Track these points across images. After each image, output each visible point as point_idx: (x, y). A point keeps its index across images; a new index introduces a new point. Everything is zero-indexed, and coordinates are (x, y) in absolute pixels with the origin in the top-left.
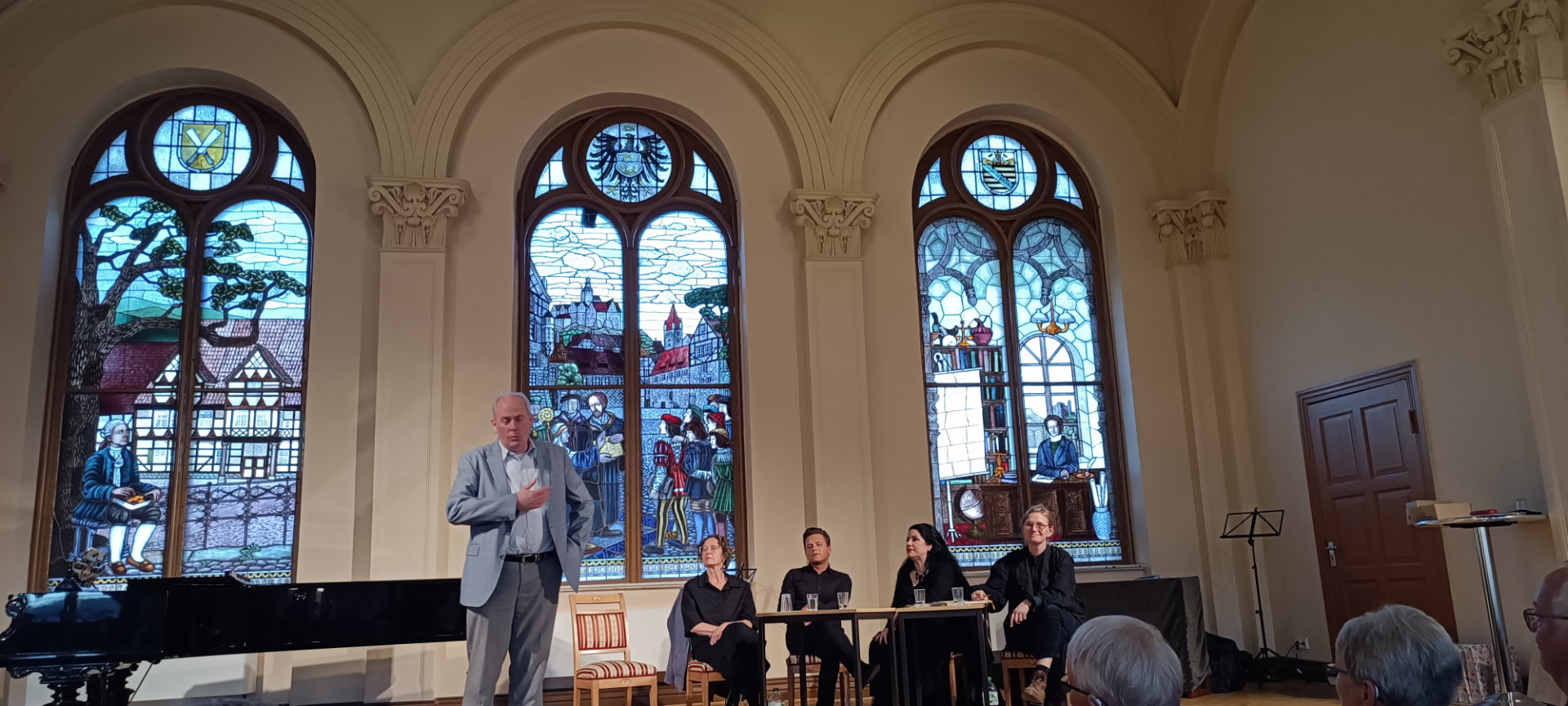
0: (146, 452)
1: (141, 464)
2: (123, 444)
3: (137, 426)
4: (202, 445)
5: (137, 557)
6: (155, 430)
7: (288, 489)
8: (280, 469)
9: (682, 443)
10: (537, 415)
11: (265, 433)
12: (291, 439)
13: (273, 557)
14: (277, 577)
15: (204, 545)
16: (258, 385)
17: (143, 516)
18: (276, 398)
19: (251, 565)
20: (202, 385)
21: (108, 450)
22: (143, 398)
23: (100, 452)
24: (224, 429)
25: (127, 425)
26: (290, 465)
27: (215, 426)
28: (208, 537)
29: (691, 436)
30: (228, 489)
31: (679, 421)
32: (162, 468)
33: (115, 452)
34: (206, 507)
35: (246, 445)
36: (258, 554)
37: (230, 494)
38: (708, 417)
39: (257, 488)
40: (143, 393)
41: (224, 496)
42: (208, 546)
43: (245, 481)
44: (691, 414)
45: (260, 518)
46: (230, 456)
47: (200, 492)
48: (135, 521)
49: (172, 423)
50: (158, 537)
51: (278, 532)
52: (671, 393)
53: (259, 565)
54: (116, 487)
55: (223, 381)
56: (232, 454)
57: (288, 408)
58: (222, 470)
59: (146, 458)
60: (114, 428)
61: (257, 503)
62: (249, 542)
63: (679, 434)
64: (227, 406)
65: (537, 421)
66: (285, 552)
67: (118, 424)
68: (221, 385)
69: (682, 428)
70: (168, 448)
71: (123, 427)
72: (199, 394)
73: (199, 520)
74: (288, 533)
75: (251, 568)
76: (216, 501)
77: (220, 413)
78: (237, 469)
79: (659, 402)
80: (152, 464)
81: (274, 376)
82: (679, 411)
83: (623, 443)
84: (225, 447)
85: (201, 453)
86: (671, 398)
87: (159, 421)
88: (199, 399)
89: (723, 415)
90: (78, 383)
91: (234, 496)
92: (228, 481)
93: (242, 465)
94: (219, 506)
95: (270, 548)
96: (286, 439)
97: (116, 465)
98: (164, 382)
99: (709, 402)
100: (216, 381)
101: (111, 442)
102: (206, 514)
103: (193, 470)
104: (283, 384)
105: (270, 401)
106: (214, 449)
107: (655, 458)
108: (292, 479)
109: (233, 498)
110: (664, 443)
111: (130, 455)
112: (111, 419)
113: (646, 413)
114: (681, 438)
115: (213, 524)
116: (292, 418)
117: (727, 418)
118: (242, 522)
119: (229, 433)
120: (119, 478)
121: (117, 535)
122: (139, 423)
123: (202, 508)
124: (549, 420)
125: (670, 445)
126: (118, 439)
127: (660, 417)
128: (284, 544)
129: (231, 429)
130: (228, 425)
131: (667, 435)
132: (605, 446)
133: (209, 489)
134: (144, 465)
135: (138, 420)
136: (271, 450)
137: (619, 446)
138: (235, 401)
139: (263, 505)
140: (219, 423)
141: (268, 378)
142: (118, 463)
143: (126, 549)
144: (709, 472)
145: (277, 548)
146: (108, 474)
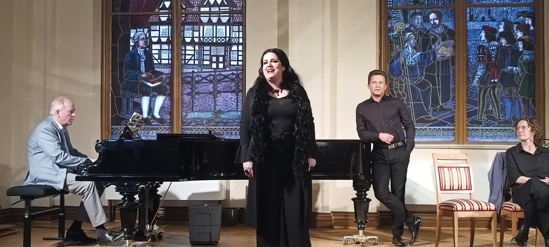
0: (157, 52)
1: (155, 59)
2: (144, 46)
3: (152, 36)
4: (188, 48)
5: (157, 115)
6: (161, 38)
7: (238, 75)
8: (233, 63)
9: (497, 46)
10: (394, 27)
11: (223, 40)
12: (238, 44)
13: (231, 118)
14: (234, 130)
15: (193, 109)
16: (216, 9)
18: (228, 18)
19: (219, 122)
20: (185, 9)
22: (153, 18)
24: (199, 37)
25: (146, 35)
26: (238, 61)
27: (194, 36)
28: (194, 105)
29: (503, 41)
30: (203, 75)
31: (495, 31)
32: (166, 62)
33: (140, 51)
34: (192, 86)
35: (212, 47)
36: (223, 116)
37: (205, 78)
38: (517, 28)
39: (220, 74)
40: (153, 15)
41: (202, 80)
42: (194, 109)
43: (213, 70)
44: (504, 25)
45: (222, 94)
46: (203, 55)
47: (188, 77)
48: (155, 93)
49: (170, 33)
50: (167, 104)
51: (233, 103)
52: (489, 10)
53: (224, 123)
54: (143, 73)
55: (197, 7)
56: (204, 54)
57: (235, 24)
58: (200, 63)
59: (158, 55)
60: (139, 37)
61: (220, 84)
62: (218, 108)
63: (495, 41)
64: (201, 23)
65: (393, 31)
66: (238, 115)
67: (141, 34)
68: (195, 9)
69: (497, 36)
70: (169, 49)
71: (143, 36)
72: (184, 15)
73: (188, 94)
74: (239, 103)
75: (219, 124)
76: (197, 82)
77: (196, 27)
78: (207, 63)
79: (481, 16)
80: (161, 59)
81: (226, 4)
82: (495, 23)
83: (454, 47)
84: (200, 49)
85: (187, 52)
86: (489, 14)
87: (163, 32)
88: (184, 18)
89: (528, 26)
90: (118, 9)
91: (207, 80)
92: (204, 70)
94: (200, 86)
95: (229, 113)
96: (235, 44)
97: (142, 60)
98: (164, 7)
99: (519, 16)
100: (192, 6)
101: (138, 45)
102: (192, 90)
103: (183, 63)
104: (232, 8)
105: (225, 20)
106: (194, 50)
107: (477, 57)
108: (240, 70)
110: (484, 47)
111: (149, 54)
112: (137, 32)
113: (472, 25)
114: (496, 43)
115: (197, 97)
116: (237, 30)
117: (532, 28)
118: (212, 96)
119: (202, 41)
120: (144, 67)
121: (145, 101)
122: (153, 34)
123: (190, 87)
124: (402, 30)
125: (488, 48)
126: (141, 43)
127: (481, 28)
128: (237, 111)
129: (203, 37)
130: (201, 35)
131: (486, 41)
132: (441, 49)
133: (193, 75)
134: (157, 60)
135: (152, 32)
136: (227, 51)
137: (450, 49)
138: (205, 20)
139: (224, 86)
140: (196, 34)
141: (222, 4)
142: (143, 58)
143: (151, 110)
144: (517, 68)
145: (233, 113)
146: (138, 65)
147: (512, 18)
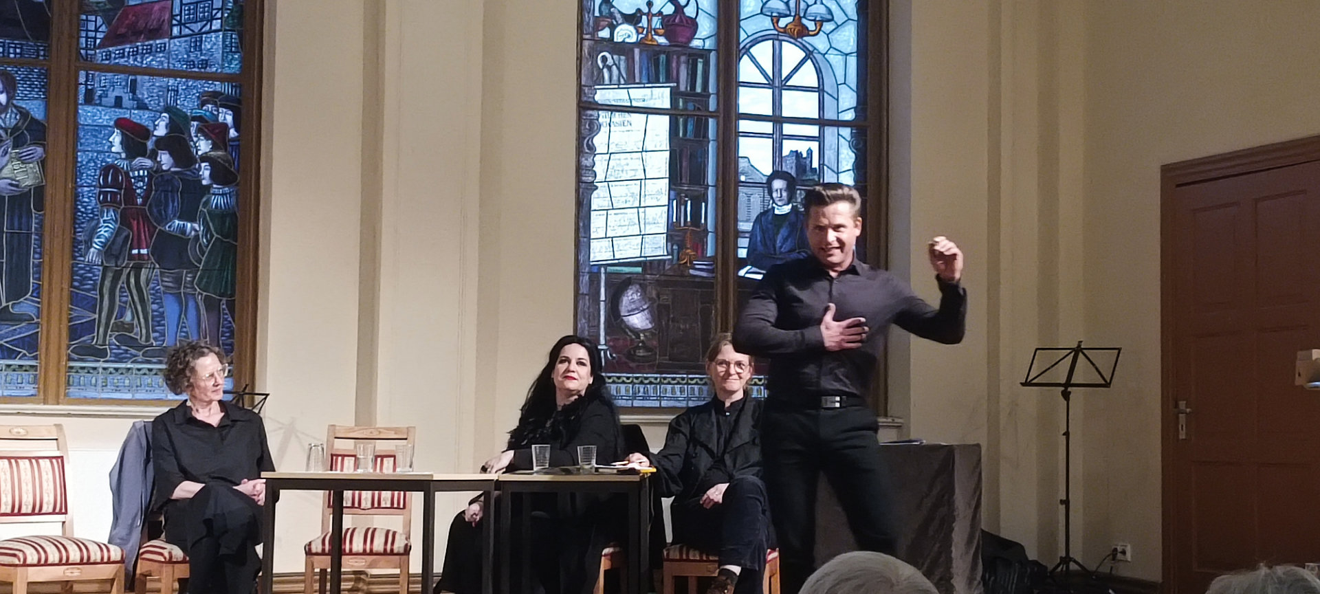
9: (149, 169)
29: (165, 159)
31: (146, 133)
38: (199, 130)
44: (167, 121)
52: (134, 82)
63: (144, 155)
69: (150, 144)
79: (112, 95)
82: (147, 114)
83: (43, 163)
86: (133, 91)
89: (225, 127)
99: (203, 104)
107: (100, 193)
110: (116, 169)
113: (87, 114)
114: (148, 163)
117: (233, 133)
125: (127, 174)
127: (112, 123)
131: (123, 155)
132: (10, 166)
137: (33, 167)
144: (196, 226)
147: (188, 105)
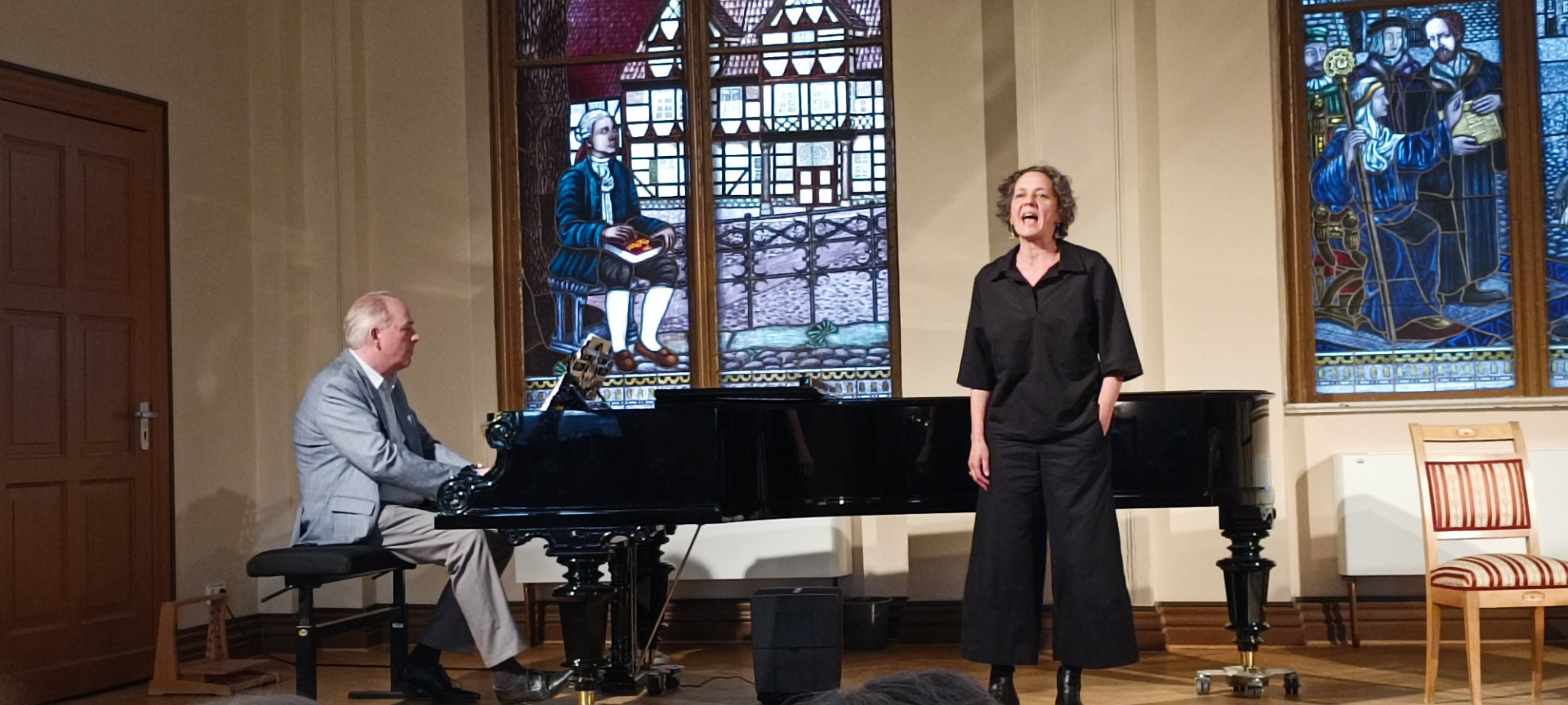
0: (646, 164)
1: (641, 185)
2: (610, 150)
3: (628, 120)
4: (732, 148)
5: (651, 343)
6: (655, 126)
7: (873, 222)
8: (858, 187)
10: (1321, 63)
11: (828, 123)
12: (872, 132)
13: (859, 343)
14: (868, 378)
15: (750, 323)
16: (807, 37)
17: (654, 273)
18: (841, 59)
19: (825, 356)
20: (720, 40)
21: (589, 163)
22: (632, 70)
23: (579, 166)
24: (762, 118)
25: (613, 118)
26: (873, 179)
27: (747, 116)
28: (755, 309)
30: (778, 224)
32: (671, 191)
33: (600, 165)
34: (746, 258)
35: (799, 145)
36: (834, 339)
37: (782, 233)
39: (824, 221)
40: (632, 61)
41: (773, 238)
42: (755, 323)
43: (803, 209)
45: (832, 276)
46: (775, 167)
47: (735, 231)
48: (642, 281)
49: (680, 111)
50: (679, 309)
51: (863, 300)
53: (839, 358)
54: (609, 226)
55: (753, 32)
56: (778, 164)
57: (862, 75)
58: (766, 192)
59: (647, 173)
60: (594, 125)
61: (825, 249)
62: (819, 318)
64: (762, 78)
65: (1321, 75)
66: (878, 335)
67: (600, 118)
68: (749, 40)
70: (678, 157)
71: (607, 122)
72: (717, 58)
73: (737, 280)
74: (879, 301)
75: (826, 362)
76: (762, 246)
77: (752, 92)
78: (788, 189)
80: (657, 185)
81: (834, 19)
83: (1501, 113)
84: (766, 151)
85: (730, 163)
87: (660, 109)
88: (717, 67)
90: (533, 50)
91: (788, 237)
92: (777, 211)
93: (796, 182)
94: (767, 255)
95: (853, 328)
96: (864, 132)
97: (604, 188)
98: (661, 39)
100: (741, 33)
101: (593, 148)
102: (748, 270)
103: (720, 192)
104: (851, 32)
105: (831, 65)
106: (750, 155)
108: (879, 205)
109: (788, 241)
111: (622, 172)
112: (587, 110)
113: (1549, 49)
115: (760, 286)
116: (870, 94)
118: (804, 283)
119: (770, 127)
120: (611, 209)
121: (616, 304)
122: (633, 114)
123: (741, 258)
124: (1345, 72)
126: (602, 142)
128: (875, 321)
129: (774, 118)
130: (767, 113)
132: (1463, 122)
133: (748, 226)
134: (645, 186)
135: (628, 109)
136: (841, 153)
137: (1492, 120)
138: (776, 67)
139: (834, 254)
140: (753, 109)
141: (824, 22)
142: (606, 185)
143: (633, 329)
145: (863, 328)
146: (593, 203)
